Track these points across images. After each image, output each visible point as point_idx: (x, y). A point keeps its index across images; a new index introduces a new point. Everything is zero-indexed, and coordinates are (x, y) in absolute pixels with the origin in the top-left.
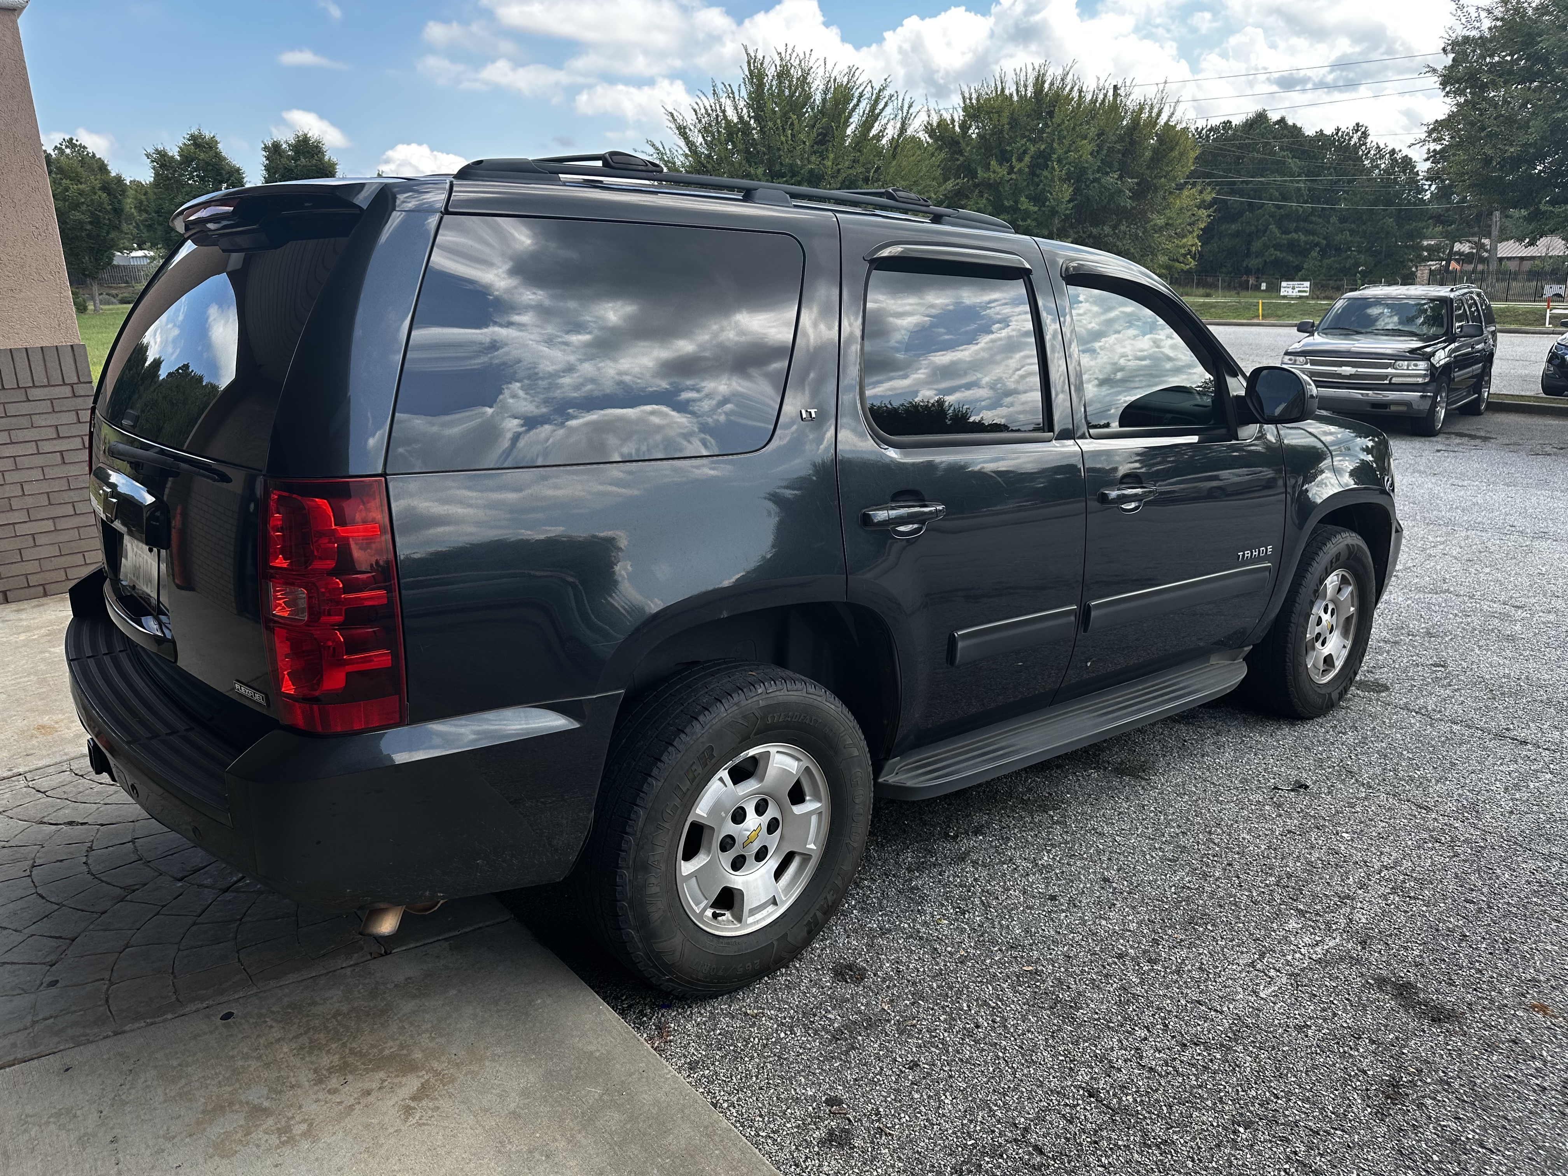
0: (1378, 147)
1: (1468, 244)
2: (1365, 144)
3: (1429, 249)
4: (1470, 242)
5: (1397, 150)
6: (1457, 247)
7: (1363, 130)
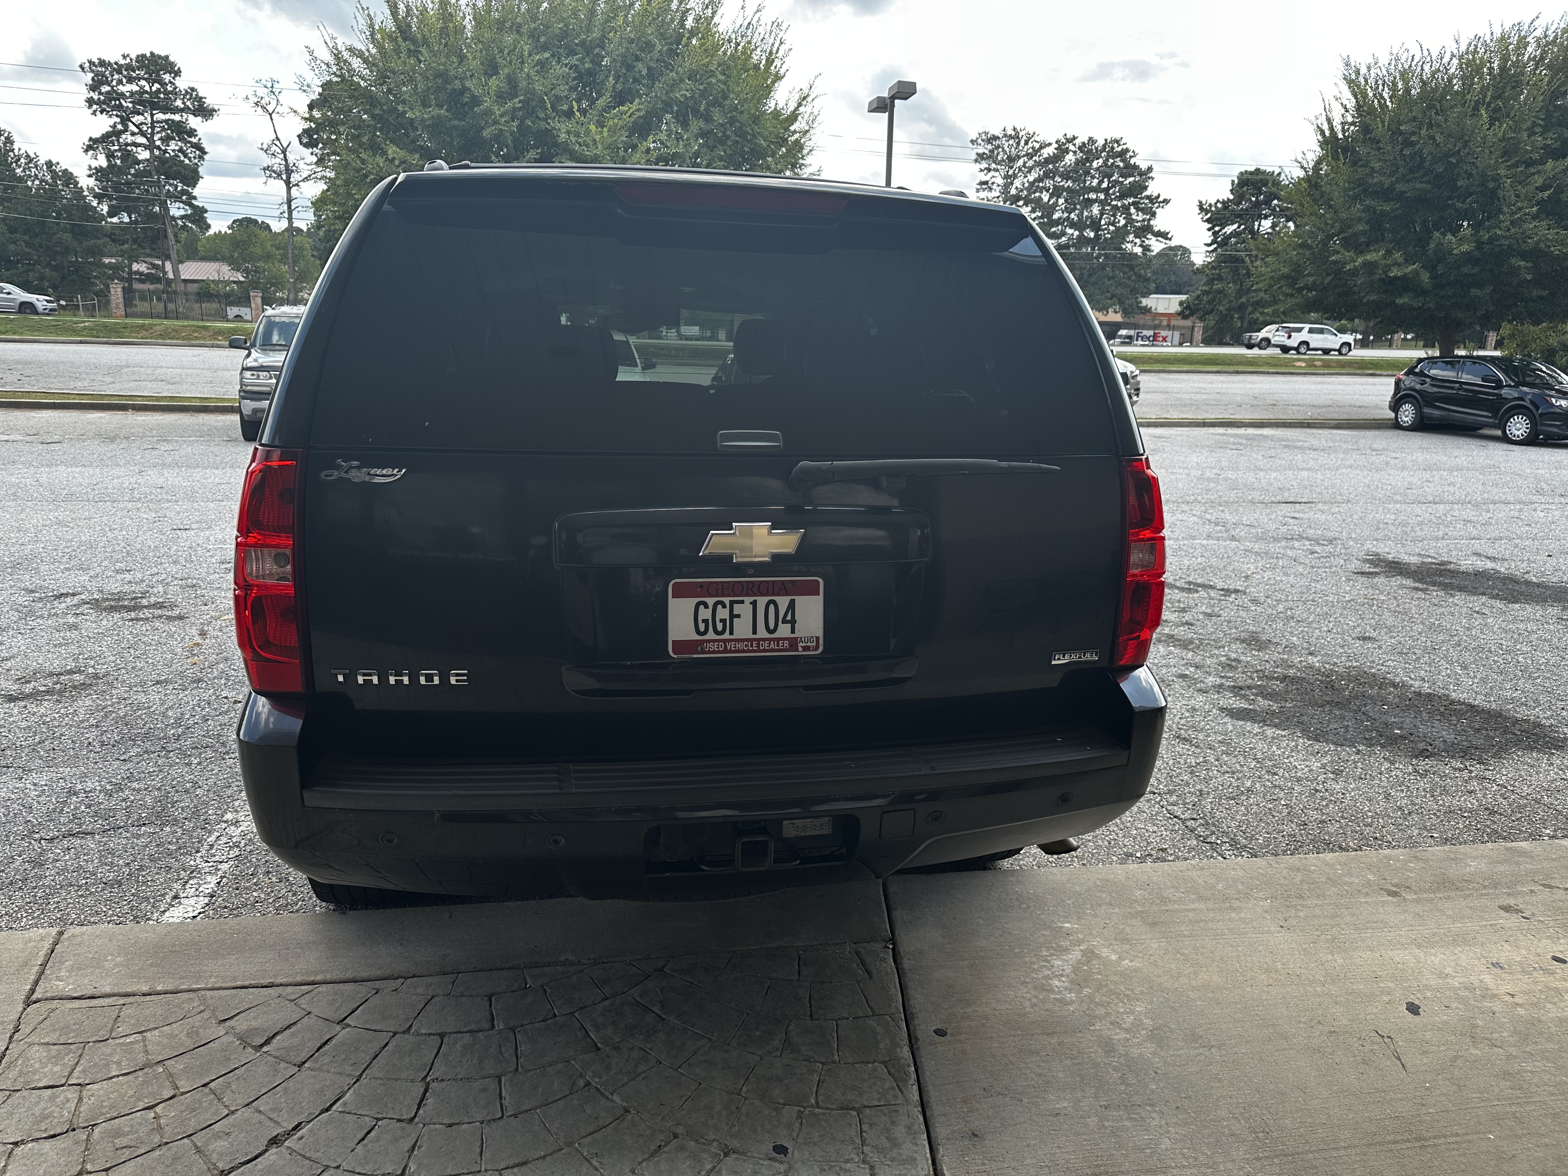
0: (28, 156)
1: (144, 265)
2: (13, 150)
3: (110, 266)
4: (146, 262)
5: (54, 162)
6: (135, 267)
7: (6, 135)
